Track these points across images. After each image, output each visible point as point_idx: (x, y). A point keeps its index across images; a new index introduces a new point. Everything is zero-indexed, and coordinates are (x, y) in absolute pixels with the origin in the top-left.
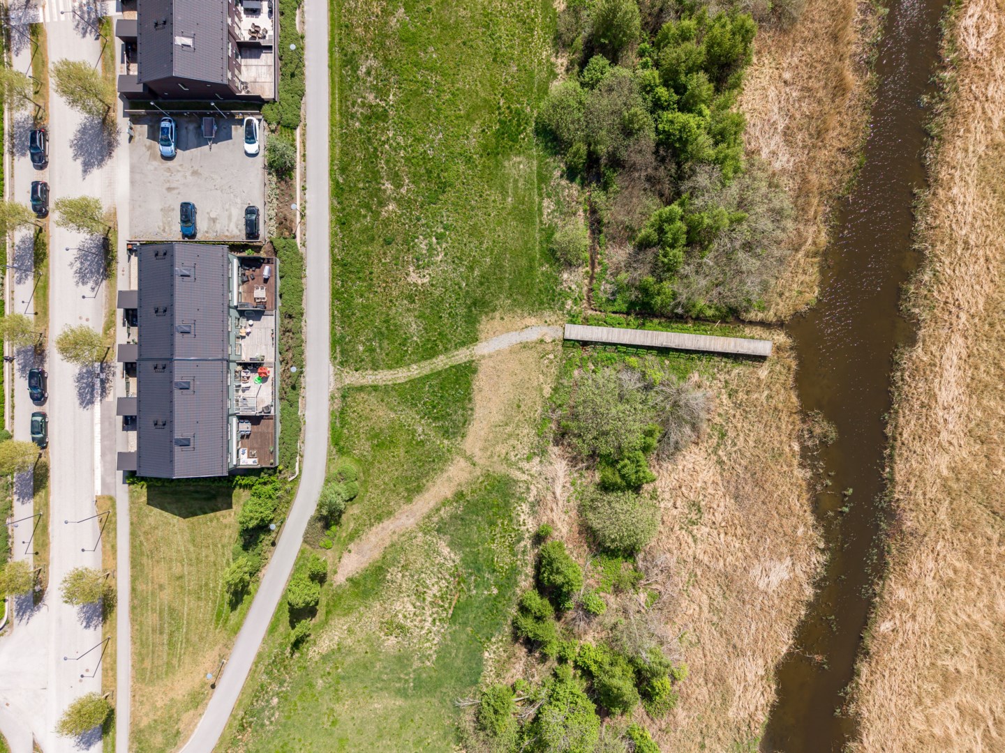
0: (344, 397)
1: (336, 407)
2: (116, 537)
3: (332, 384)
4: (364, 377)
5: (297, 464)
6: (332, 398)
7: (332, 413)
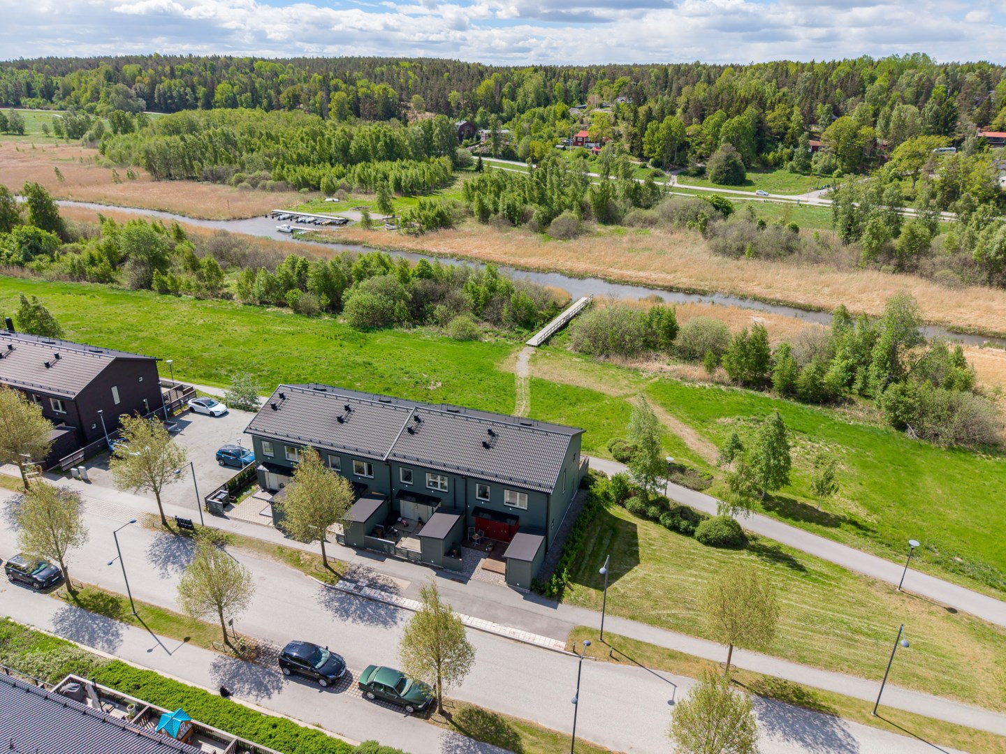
2: (654, 646)
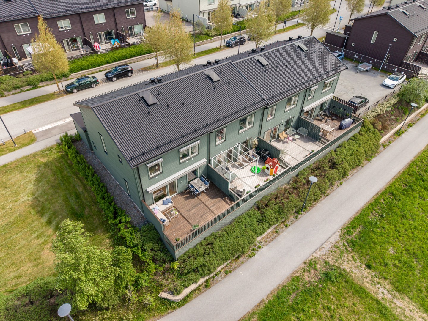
0: (327, 277)
1: (306, 278)
3: (323, 252)
4: (373, 283)
5: (193, 287)
6: (311, 264)
7: (295, 280)
